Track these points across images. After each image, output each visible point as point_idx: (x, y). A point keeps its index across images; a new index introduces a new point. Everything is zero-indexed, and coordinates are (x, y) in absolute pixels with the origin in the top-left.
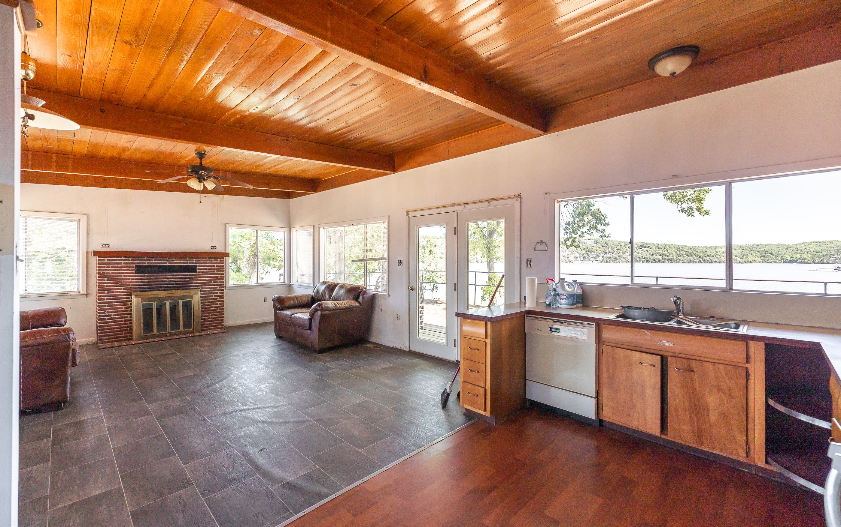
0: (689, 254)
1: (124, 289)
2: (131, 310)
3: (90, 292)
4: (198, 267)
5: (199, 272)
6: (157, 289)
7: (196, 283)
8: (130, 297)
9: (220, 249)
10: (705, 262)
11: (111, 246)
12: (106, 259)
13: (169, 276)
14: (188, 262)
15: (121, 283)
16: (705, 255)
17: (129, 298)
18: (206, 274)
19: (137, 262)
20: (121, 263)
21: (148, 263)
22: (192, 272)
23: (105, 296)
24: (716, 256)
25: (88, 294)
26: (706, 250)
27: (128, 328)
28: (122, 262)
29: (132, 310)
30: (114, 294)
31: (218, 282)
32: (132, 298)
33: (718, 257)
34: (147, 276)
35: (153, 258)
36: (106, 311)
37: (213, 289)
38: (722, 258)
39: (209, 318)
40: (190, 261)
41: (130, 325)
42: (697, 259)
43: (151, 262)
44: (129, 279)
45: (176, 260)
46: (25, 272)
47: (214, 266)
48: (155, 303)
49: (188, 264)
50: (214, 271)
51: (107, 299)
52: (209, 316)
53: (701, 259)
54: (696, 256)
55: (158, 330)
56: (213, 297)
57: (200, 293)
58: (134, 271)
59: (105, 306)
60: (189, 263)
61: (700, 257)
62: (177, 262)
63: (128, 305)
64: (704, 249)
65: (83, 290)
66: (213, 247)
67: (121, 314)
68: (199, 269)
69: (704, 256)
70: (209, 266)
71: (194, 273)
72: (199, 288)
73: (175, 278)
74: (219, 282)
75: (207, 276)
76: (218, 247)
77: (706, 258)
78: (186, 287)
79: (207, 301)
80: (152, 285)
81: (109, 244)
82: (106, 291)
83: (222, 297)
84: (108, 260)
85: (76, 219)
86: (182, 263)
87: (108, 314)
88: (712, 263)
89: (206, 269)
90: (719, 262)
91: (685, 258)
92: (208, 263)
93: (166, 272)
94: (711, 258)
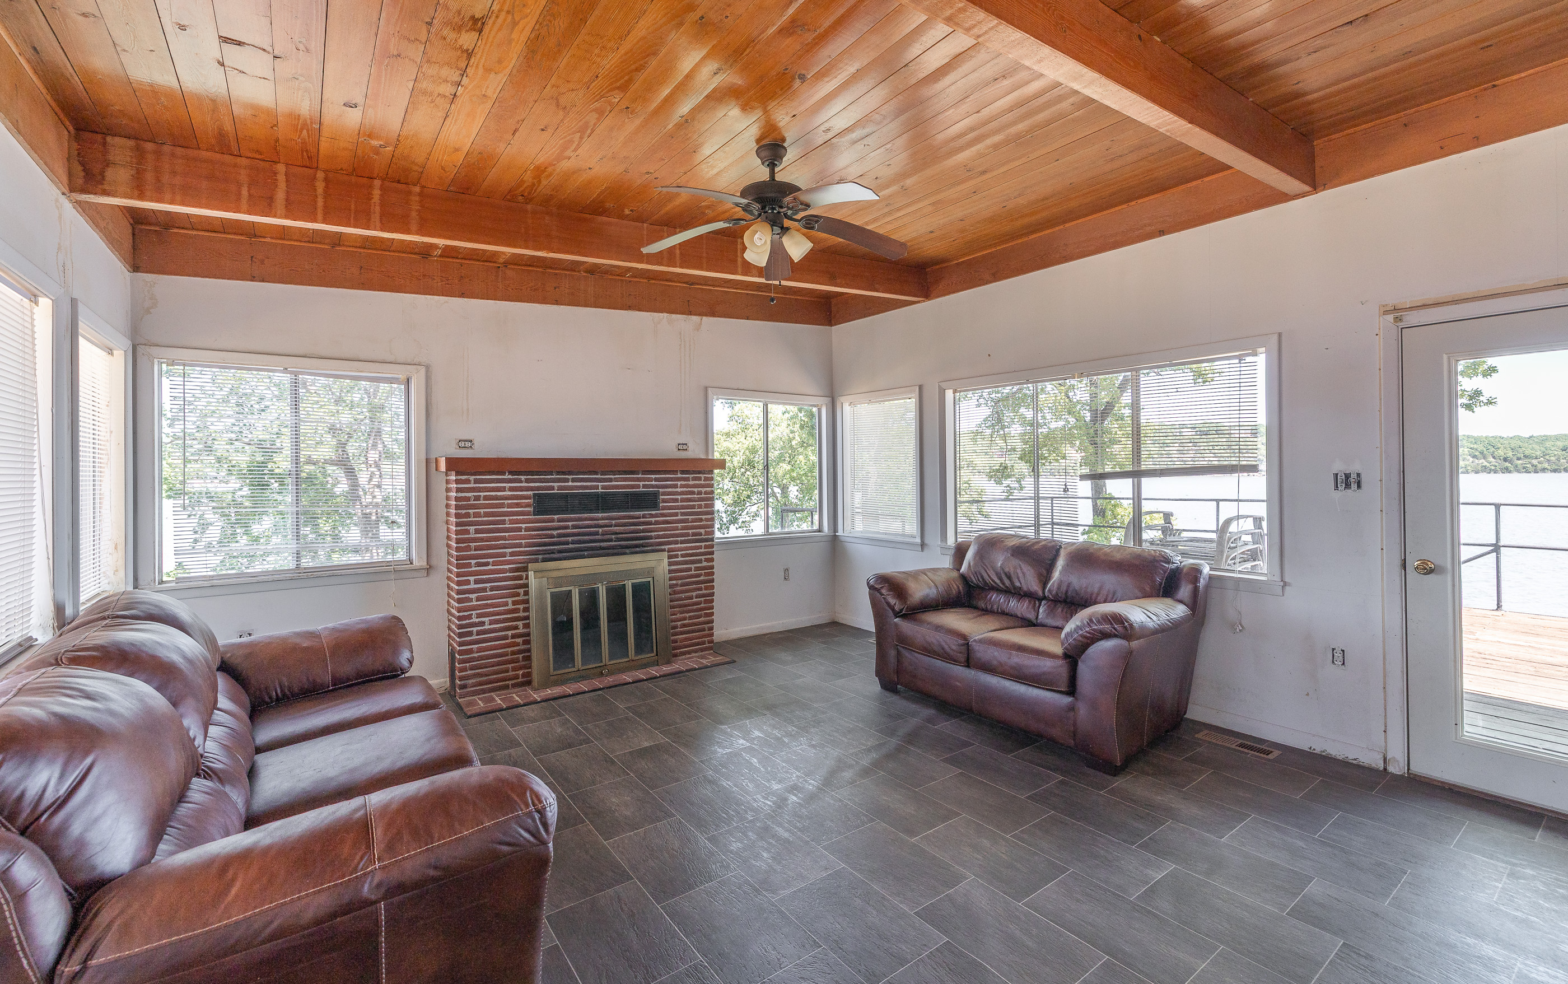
0: (1477, 453)
1: (512, 554)
2: (527, 610)
3: (434, 562)
4: (661, 497)
5: (664, 508)
6: (577, 554)
7: (658, 537)
8: (524, 574)
9: (695, 452)
10: (1518, 471)
11: (475, 447)
12: (472, 478)
13: (603, 519)
14: (642, 484)
15: (504, 538)
16: (1519, 455)
17: (520, 578)
18: (676, 515)
19: (536, 485)
20: (503, 489)
21: (560, 488)
22: (647, 508)
23: (471, 574)
24: (1547, 457)
25: (430, 567)
26: (1521, 444)
27: (521, 656)
28: (505, 488)
29: (528, 608)
30: (490, 567)
31: (700, 534)
32: (527, 578)
33: (1552, 458)
34: (559, 520)
35: (570, 473)
36: (474, 612)
37: (690, 552)
38: (1562, 461)
39: (684, 626)
40: (644, 480)
41: (525, 647)
42: (1497, 464)
43: (566, 484)
44: (520, 529)
45: (616, 480)
46: (297, 514)
47: (693, 493)
48: (577, 590)
49: (641, 489)
50: (693, 507)
51: (476, 582)
52: (685, 619)
53: (1507, 464)
54: (1494, 457)
55: (585, 660)
56: (693, 572)
57: (666, 561)
58: (532, 509)
59: (471, 600)
60: (644, 486)
61: (1505, 460)
62: (619, 484)
63: (518, 595)
64: (1515, 442)
65: (420, 557)
66: (682, 447)
67: (504, 619)
68: (664, 501)
69: (1515, 458)
70: (682, 493)
71: (653, 512)
72: (664, 550)
73: (615, 526)
74: (703, 533)
75: (679, 517)
76: (691, 446)
77: (1520, 462)
78: (636, 546)
79: (680, 582)
80: (567, 543)
81: (471, 441)
82: (473, 562)
83: (710, 571)
84: (476, 481)
85: (402, 377)
86: (627, 487)
87: (477, 620)
88: (1536, 472)
89: (676, 500)
90: (1555, 471)
91: (1467, 463)
92: (682, 486)
93: (597, 510)
94: (1535, 462)
